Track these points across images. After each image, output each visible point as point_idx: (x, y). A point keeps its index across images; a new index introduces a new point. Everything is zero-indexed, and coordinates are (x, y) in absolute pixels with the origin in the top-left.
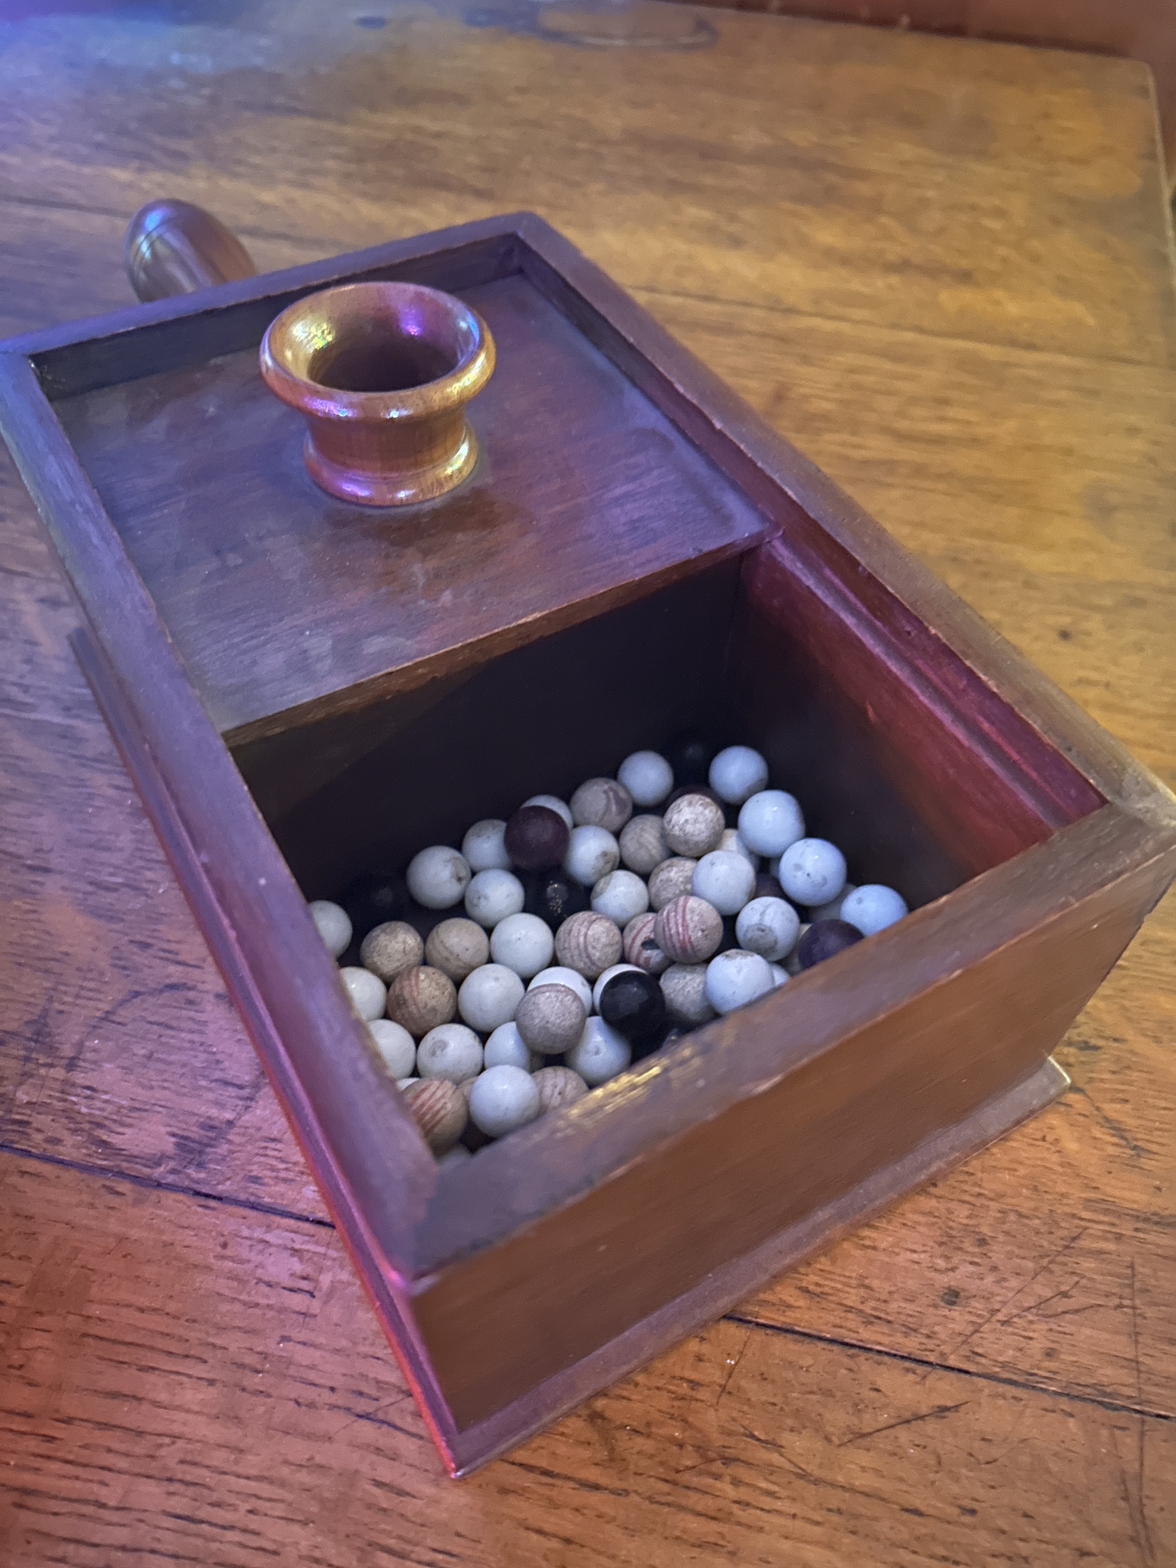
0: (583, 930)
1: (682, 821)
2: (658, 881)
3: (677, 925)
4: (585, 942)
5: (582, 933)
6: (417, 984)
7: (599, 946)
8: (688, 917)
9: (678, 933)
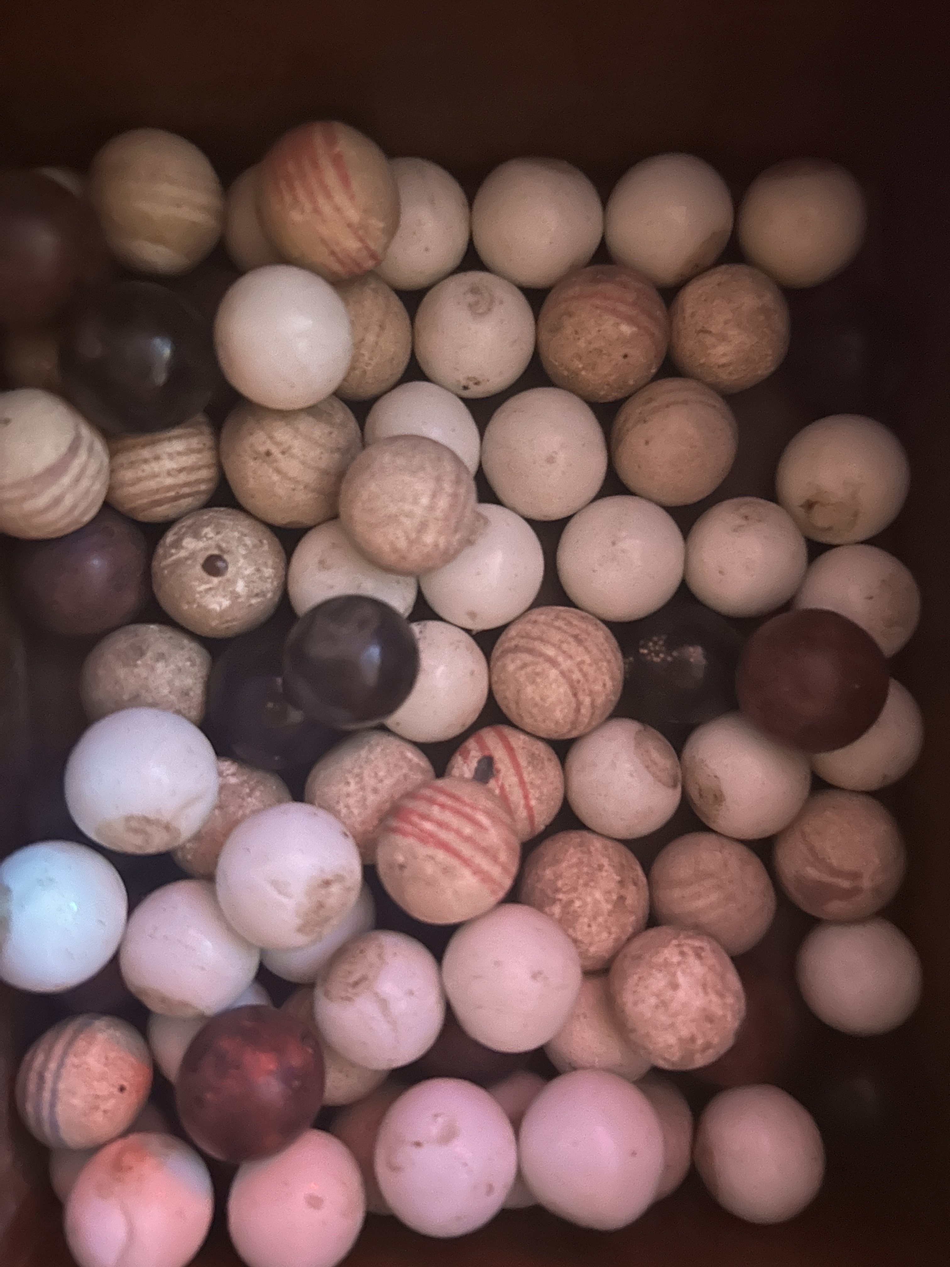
0: (566, 664)
1: (681, 979)
2: (605, 862)
3: (441, 824)
4: (541, 655)
5: (560, 659)
6: (614, 312)
7: (522, 676)
8: (441, 855)
9: (425, 817)
